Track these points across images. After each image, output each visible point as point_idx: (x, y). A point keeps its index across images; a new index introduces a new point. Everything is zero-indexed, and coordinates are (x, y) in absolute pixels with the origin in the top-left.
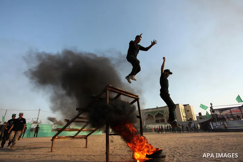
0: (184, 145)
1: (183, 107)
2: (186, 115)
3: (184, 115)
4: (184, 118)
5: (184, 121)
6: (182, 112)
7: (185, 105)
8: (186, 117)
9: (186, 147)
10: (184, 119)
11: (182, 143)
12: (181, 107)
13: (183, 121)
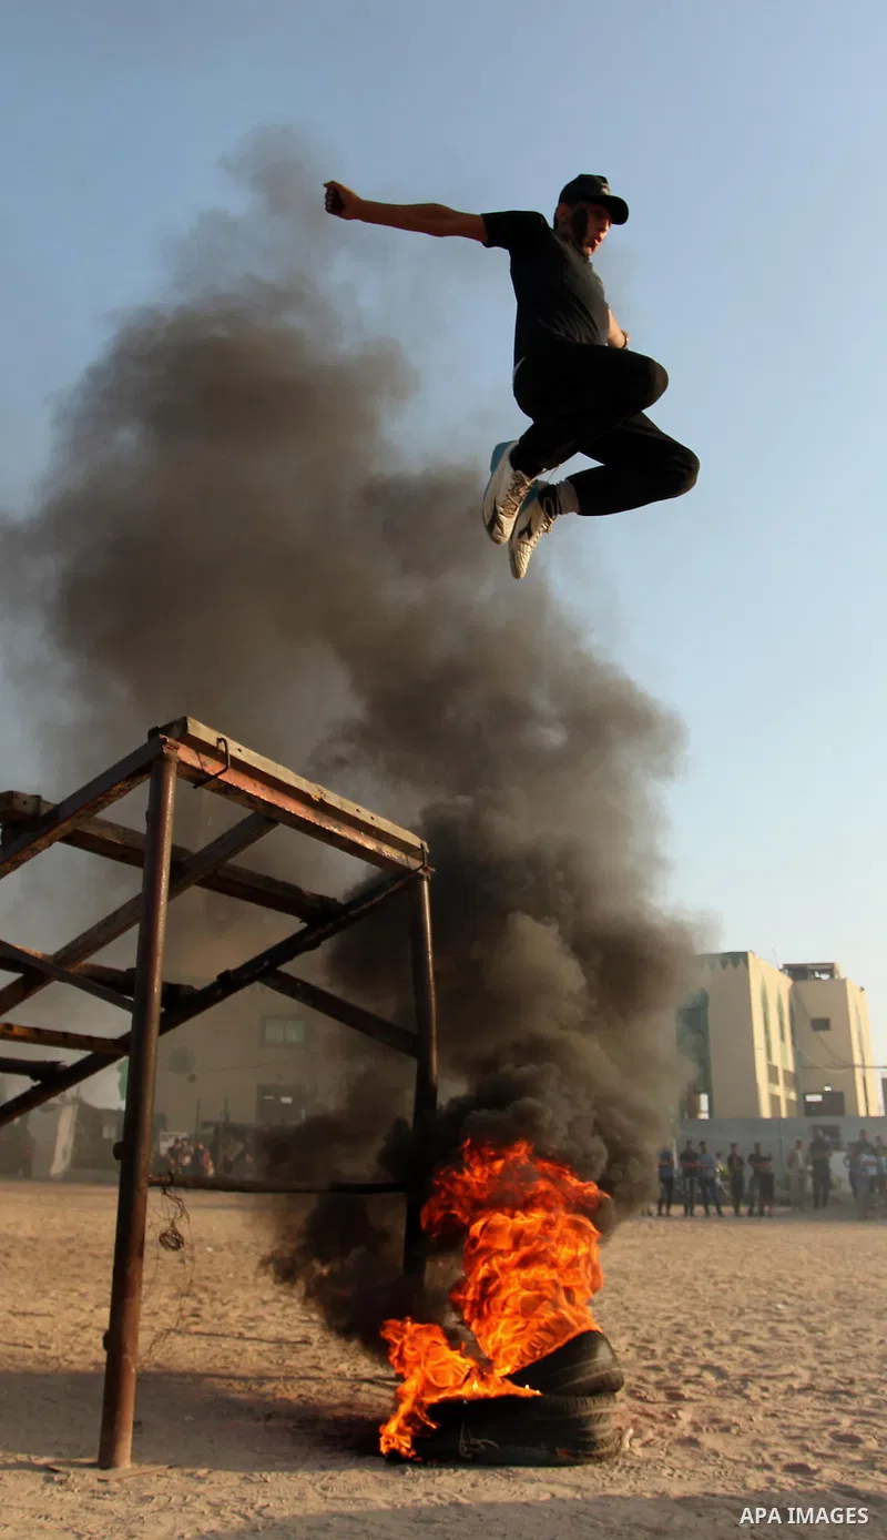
0: (760, 1317)
1: (786, 982)
2: (798, 1056)
3: (776, 1061)
4: (780, 1090)
5: (775, 1120)
6: (767, 1032)
7: (798, 972)
8: (794, 1081)
9: (772, 1330)
10: (772, 1096)
11: (744, 1301)
12: (768, 987)
13: (766, 1112)
